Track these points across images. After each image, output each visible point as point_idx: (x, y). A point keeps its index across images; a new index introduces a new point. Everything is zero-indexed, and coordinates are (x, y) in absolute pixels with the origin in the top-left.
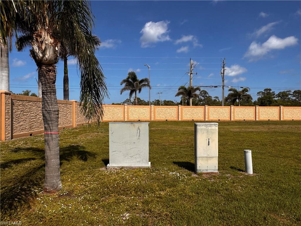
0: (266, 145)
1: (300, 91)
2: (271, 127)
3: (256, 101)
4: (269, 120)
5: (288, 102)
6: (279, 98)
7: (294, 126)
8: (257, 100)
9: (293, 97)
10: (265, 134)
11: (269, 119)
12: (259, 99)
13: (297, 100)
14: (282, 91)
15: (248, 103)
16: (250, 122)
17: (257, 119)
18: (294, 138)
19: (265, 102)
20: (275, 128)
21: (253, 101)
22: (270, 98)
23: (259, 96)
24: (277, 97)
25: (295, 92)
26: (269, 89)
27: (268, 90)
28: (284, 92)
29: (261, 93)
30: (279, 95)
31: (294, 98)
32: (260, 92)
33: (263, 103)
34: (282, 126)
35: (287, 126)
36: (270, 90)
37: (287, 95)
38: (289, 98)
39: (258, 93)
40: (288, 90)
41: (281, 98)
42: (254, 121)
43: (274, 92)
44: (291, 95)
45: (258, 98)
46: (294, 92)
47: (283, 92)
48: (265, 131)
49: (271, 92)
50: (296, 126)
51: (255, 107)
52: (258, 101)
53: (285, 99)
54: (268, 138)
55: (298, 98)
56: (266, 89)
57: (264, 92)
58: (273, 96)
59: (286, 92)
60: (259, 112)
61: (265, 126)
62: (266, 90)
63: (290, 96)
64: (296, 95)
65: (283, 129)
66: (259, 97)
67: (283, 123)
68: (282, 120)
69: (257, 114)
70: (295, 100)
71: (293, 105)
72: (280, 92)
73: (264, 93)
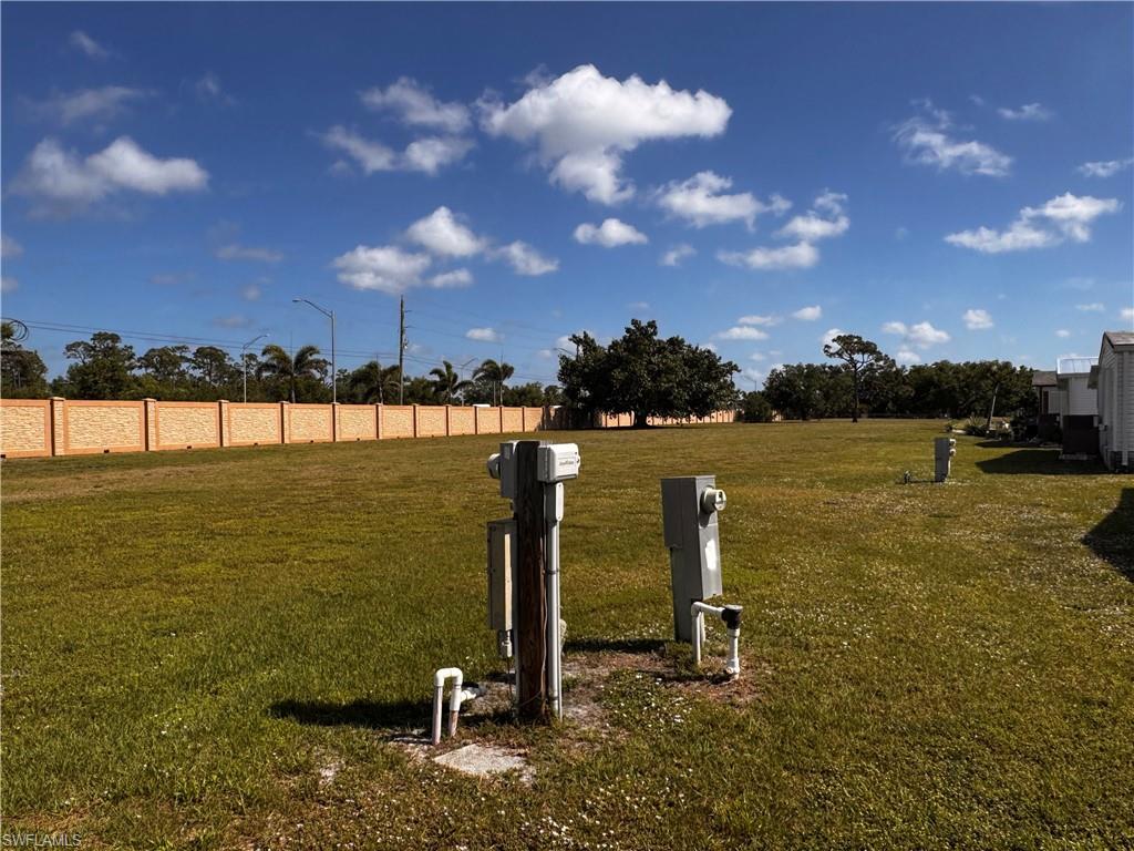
0: (71, 549)
1: (214, 349)
2: (109, 477)
3: (61, 379)
4: (107, 451)
5: (179, 383)
6: (150, 370)
7: (188, 468)
8: (65, 376)
9: (194, 368)
10: (80, 508)
11: (106, 447)
12: (74, 372)
13: (207, 378)
14: (159, 346)
15: (25, 387)
16: (27, 465)
17: (59, 452)
18: (178, 510)
19: (96, 382)
20: (120, 481)
21: (49, 378)
22: (114, 369)
23: (73, 361)
24: (140, 367)
25: (200, 352)
26: (113, 335)
27: (106, 340)
28: (164, 351)
29: (81, 349)
30: (147, 361)
31: (198, 373)
32: (79, 344)
33: (90, 388)
34: (149, 471)
35: (166, 470)
36: (115, 338)
37: (176, 362)
38: (182, 373)
39: (69, 348)
40: (181, 345)
41: (157, 371)
42: (42, 460)
43: (131, 347)
44: (188, 360)
45: (71, 367)
46: (198, 351)
47: (163, 349)
48: (82, 495)
49: (120, 346)
50: (192, 469)
51: (49, 401)
52: (71, 379)
53: (169, 374)
54: (84, 521)
55: (209, 374)
56: (100, 334)
57: (91, 343)
58: (127, 363)
59: (173, 351)
60: (66, 423)
61: (85, 476)
62: (99, 337)
63: (184, 366)
64: (203, 362)
65: (150, 481)
66: (73, 363)
67: (156, 461)
68: (154, 449)
69: (59, 430)
70: (200, 379)
71: (194, 396)
72: (153, 350)
73: (93, 348)
